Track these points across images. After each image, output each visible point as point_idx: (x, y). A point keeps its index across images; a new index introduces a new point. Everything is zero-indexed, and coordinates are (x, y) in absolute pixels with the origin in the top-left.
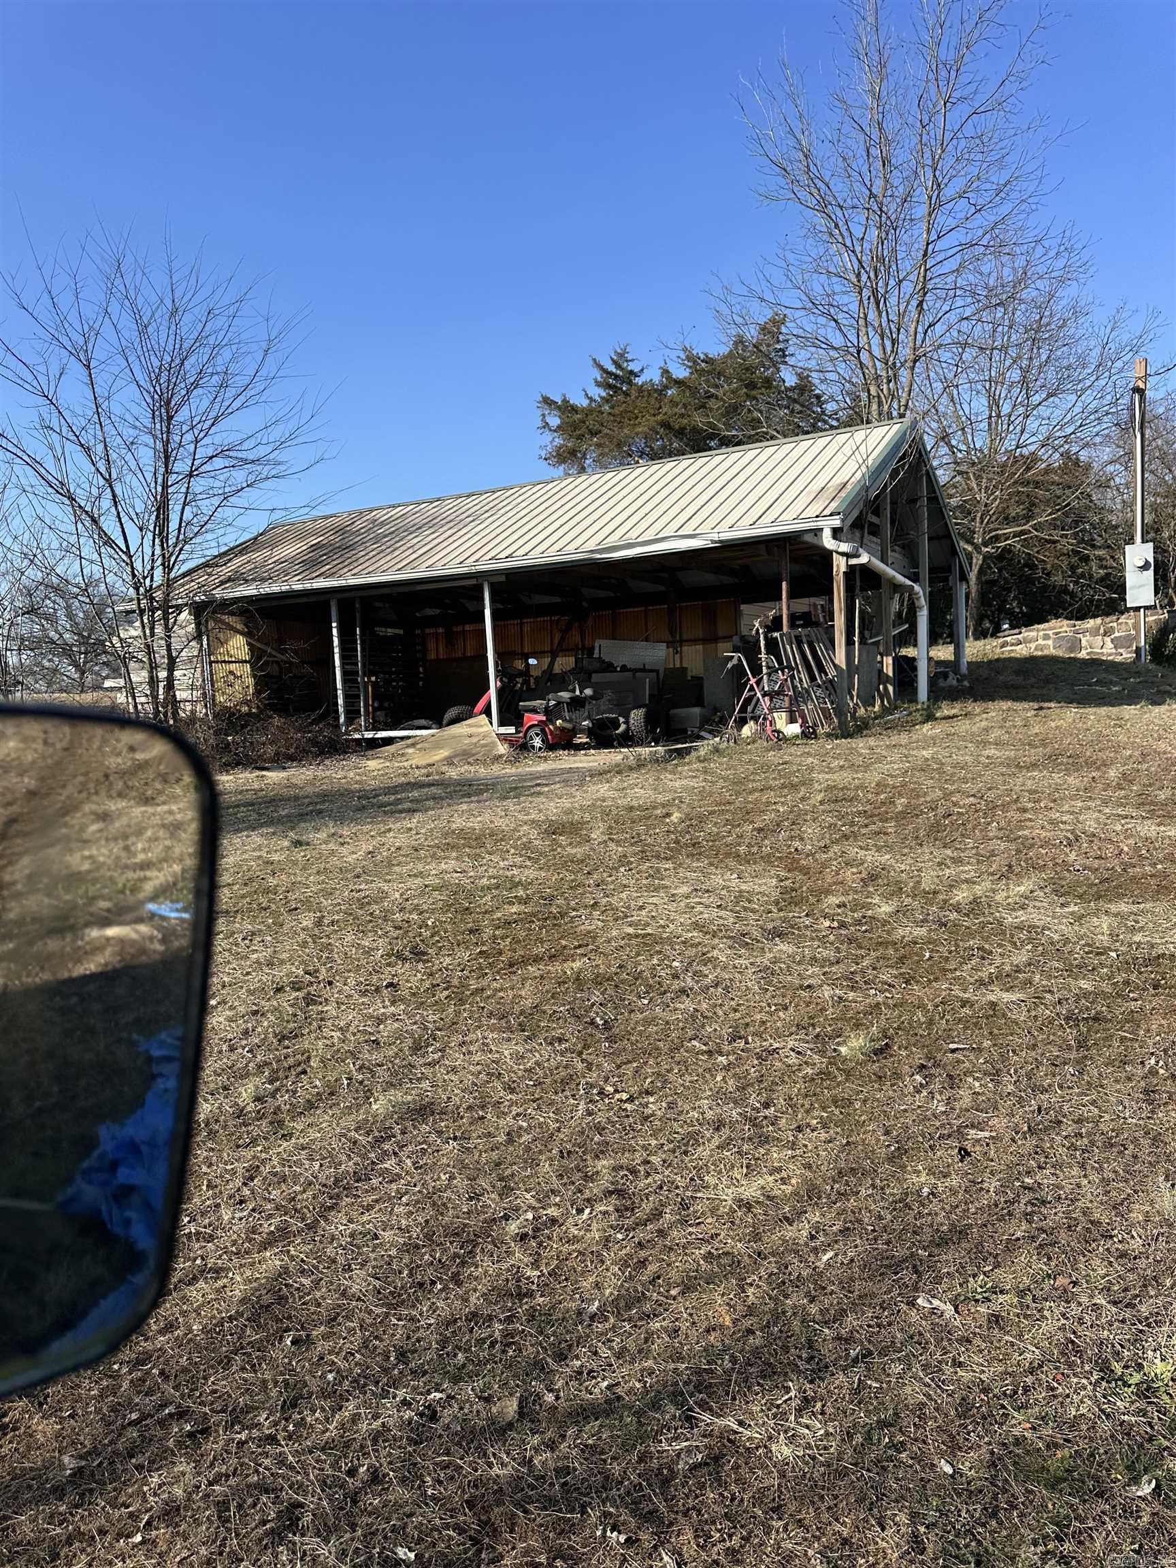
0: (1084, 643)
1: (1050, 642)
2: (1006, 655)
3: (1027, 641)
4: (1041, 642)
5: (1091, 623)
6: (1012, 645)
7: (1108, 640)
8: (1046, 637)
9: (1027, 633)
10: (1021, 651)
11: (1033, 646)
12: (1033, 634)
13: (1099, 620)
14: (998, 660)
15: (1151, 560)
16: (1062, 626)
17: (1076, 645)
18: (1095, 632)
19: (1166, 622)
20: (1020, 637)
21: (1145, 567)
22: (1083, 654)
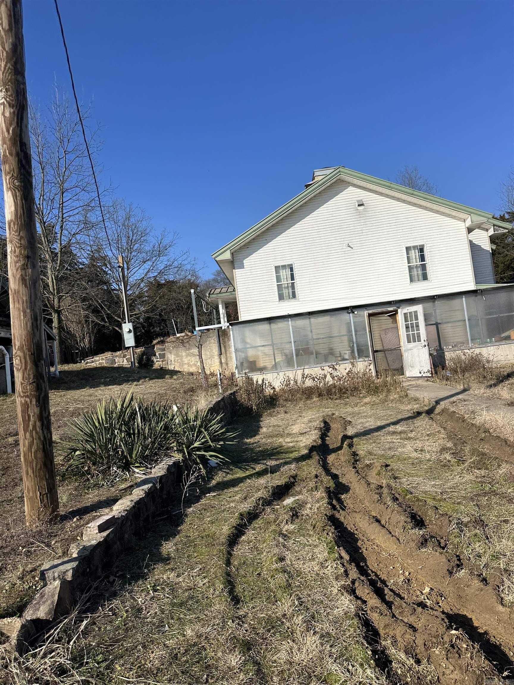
0: (116, 360)
1: (104, 361)
2: (88, 367)
3: (95, 361)
4: (100, 361)
5: (118, 353)
6: (90, 363)
7: (125, 359)
8: (102, 359)
9: (96, 358)
10: (94, 365)
11: (98, 363)
12: (98, 358)
13: (121, 352)
14: (84, 369)
15: (132, 329)
16: (108, 355)
17: (114, 362)
18: (120, 357)
19: (144, 352)
20: (93, 360)
21: (130, 331)
22: (116, 365)
